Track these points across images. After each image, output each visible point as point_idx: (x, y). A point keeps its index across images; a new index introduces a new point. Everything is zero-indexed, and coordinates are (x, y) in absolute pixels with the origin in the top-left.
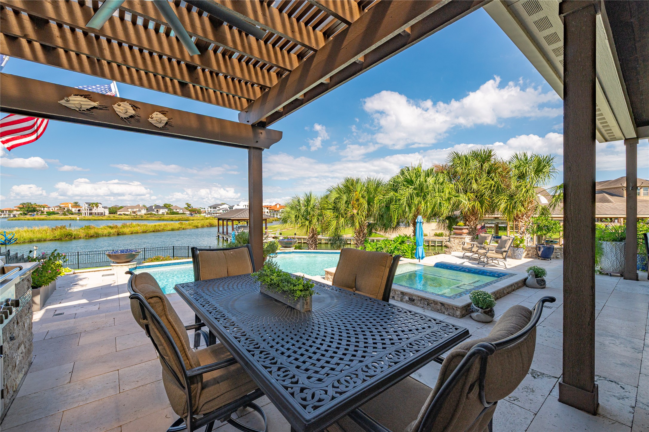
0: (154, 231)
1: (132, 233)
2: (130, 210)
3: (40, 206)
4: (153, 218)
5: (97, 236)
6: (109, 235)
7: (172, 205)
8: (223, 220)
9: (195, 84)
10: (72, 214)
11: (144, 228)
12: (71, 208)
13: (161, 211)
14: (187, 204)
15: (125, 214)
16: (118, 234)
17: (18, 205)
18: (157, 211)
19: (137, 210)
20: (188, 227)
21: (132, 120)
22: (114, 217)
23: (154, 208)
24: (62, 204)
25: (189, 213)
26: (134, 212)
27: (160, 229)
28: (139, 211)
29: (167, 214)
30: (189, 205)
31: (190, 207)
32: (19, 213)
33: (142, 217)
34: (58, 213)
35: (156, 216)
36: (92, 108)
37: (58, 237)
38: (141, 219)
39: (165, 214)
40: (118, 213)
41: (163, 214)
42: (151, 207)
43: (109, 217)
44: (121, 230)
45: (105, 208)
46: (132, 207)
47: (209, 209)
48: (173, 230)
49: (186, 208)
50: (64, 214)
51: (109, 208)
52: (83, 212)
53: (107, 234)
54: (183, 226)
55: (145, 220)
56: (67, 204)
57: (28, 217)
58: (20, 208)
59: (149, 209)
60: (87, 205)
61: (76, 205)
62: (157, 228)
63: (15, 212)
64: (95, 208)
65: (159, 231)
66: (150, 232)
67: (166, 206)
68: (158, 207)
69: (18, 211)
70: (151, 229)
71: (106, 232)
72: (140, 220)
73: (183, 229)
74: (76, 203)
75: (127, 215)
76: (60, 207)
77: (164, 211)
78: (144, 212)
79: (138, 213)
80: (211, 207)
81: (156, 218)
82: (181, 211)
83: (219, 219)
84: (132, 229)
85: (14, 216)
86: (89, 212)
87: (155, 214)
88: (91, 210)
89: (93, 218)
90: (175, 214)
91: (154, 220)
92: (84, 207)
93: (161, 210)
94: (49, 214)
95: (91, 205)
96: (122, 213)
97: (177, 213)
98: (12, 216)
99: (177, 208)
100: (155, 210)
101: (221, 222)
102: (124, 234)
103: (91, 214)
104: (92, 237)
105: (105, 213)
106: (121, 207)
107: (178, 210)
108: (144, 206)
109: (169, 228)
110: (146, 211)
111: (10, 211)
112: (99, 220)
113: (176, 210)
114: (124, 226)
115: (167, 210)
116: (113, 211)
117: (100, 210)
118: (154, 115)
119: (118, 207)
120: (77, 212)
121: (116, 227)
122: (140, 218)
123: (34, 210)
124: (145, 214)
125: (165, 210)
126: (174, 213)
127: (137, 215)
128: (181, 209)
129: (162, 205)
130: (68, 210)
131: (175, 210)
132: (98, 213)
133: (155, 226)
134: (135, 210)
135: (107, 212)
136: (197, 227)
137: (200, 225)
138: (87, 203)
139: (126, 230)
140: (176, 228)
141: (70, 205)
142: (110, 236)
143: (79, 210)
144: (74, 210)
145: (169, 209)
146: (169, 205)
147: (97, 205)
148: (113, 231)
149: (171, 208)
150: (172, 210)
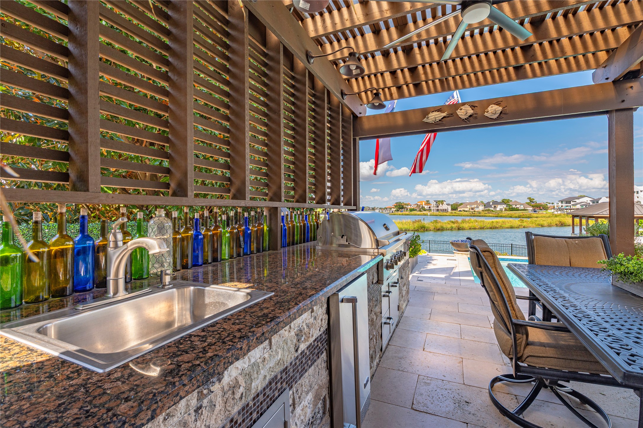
0: (491, 228)
1: (470, 229)
2: (468, 206)
3: (406, 204)
4: (491, 215)
5: (441, 229)
6: (452, 229)
7: (511, 201)
8: (581, 217)
9: (531, 63)
10: (425, 210)
11: (481, 225)
13: (499, 207)
14: (529, 198)
15: (464, 211)
16: (459, 229)
17: (394, 204)
18: (495, 207)
20: (530, 225)
21: (471, 118)
22: (455, 213)
23: (491, 203)
24: (419, 202)
25: (531, 209)
26: (472, 209)
27: (497, 226)
28: (477, 207)
29: (506, 210)
30: (531, 200)
31: (533, 202)
32: (395, 209)
33: (480, 213)
34: (416, 210)
35: (494, 213)
36: (442, 118)
37: (416, 229)
39: (503, 210)
40: (459, 209)
41: (501, 210)
42: (489, 203)
43: (452, 213)
44: (461, 225)
45: (448, 205)
46: (471, 204)
47: (560, 204)
49: (528, 204)
50: (420, 211)
51: (452, 205)
52: (432, 208)
53: (450, 229)
54: (524, 224)
55: (482, 216)
56: (422, 202)
57: (399, 213)
58: (395, 206)
59: (487, 205)
60: (435, 203)
61: (428, 203)
62: (494, 224)
63: (393, 209)
64: (441, 205)
65: (496, 228)
66: (487, 228)
67: (504, 202)
68: (496, 203)
70: (489, 226)
71: (449, 226)
73: (524, 227)
74: (428, 201)
75: (466, 211)
76: (418, 205)
77: (502, 207)
78: (481, 208)
79: (476, 210)
80: (562, 202)
81: (493, 215)
82: (522, 207)
83: (574, 217)
84: (471, 225)
85: (392, 212)
86: (436, 209)
87: (492, 211)
88: (438, 207)
89: (440, 214)
90: (515, 210)
91: (491, 216)
92: (433, 204)
94: (412, 210)
95: (439, 202)
96: (462, 209)
97: (517, 209)
99: (516, 203)
100: (493, 206)
101: (577, 220)
102: (463, 229)
103: (438, 210)
104: (439, 230)
105: (448, 209)
106: (461, 204)
107: (518, 206)
108: (482, 202)
109: (508, 225)
110: (483, 207)
111: (391, 208)
112: (444, 215)
113: (516, 205)
114: (464, 221)
115: (505, 206)
116: (455, 208)
117: (444, 207)
118: (489, 109)
119: (458, 204)
120: (428, 208)
121: (457, 222)
122: (478, 214)
123: (402, 208)
124: (483, 211)
126: (513, 209)
127: (474, 211)
128: (521, 204)
129: (500, 200)
130: (423, 207)
131: (514, 206)
132: (443, 210)
133: (493, 222)
134: (473, 206)
135: (450, 208)
136: (542, 226)
137: (545, 223)
138: (435, 201)
139: (466, 225)
140: (516, 225)
141: (424, 203)
143: (430, 207)
144: (426, 207)
145: (508, 205)
146: (508, 201)
147: (442, 202)
148: (454, 226)
149: (510, 203)
150: (511, 205)
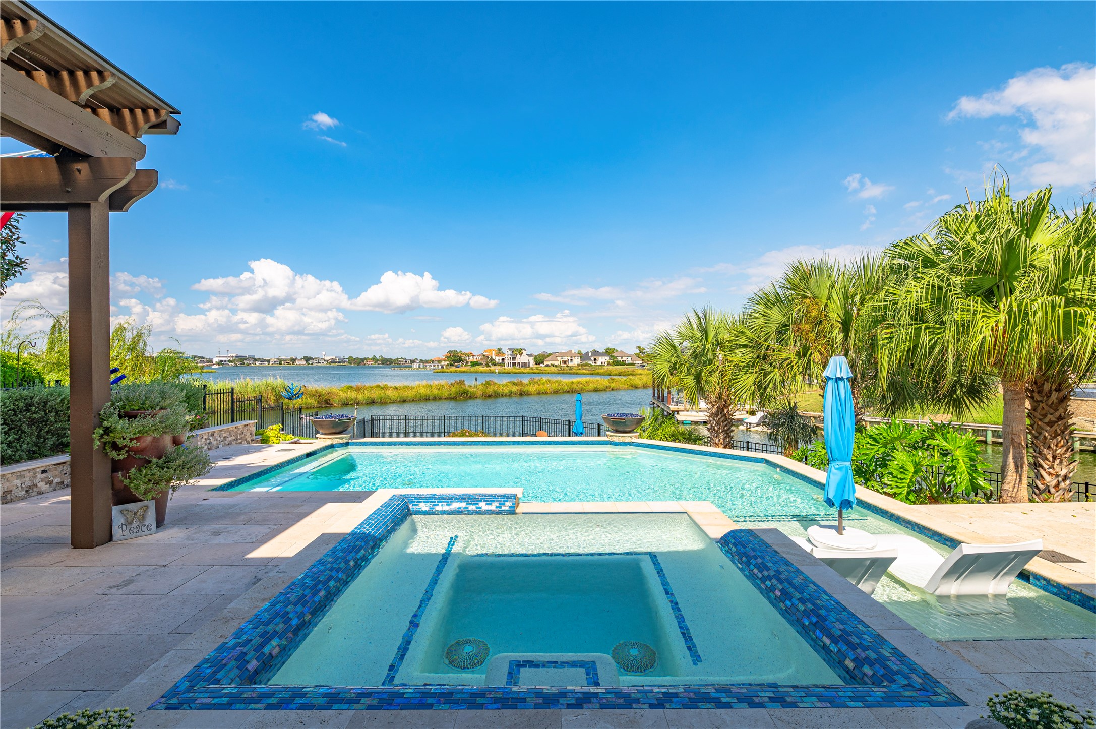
0: (568, 392)
1: (539, 393)
2: (559, 359)
3: (465, 355)
4: (584, 371)
5: (496, 395)
6: (510, 395)
7: (617, 351)
10: (495, 365)
11: (555, 387)
12: (494, 357)
13: (601, 360)
14: (639, 348)
15: (553, 365)
16: (521, 395)
17: (446, 353)
18: (595, 360)
19: (569, 358)
20: (620, 386)
23: (590, 355)
24: (486, 351)
25: (641, 362)
26: (565, 362)
27: (577, 388)
28: (572, 360)
29: (609, 364)
30: (641, 350)
31: (643, 353)
32: (446, 363)
33: (571, 368)
34: (481, 364)
35: (591, 368)
37: (453, 395)
38: (571, 372)
39: (606, 364)
40: (546, 363)
41: (603, 364)
42: (588, 353)
45: (530, 355)
46: (562, 355)
48: (596, 390)
49: (636, 355)
50: (487, 365)
51: (536, 356)
52: (506, 361)
53: (508, 394)
54: (613, 385)
55: (574, 373)
56: (491, 350)
57: (453, 369)
58: (448, 357)
59: (584, 357)
60: (510, 353)
61: (500, 352)
63: (443, 363)
64: (518, 356)
66: (563, 392)
67: (609, 352)
68: (596, 353)
69: (445, 361)
70: (565, 388)
71: (506, 390)
72: (567, 373)
73: (612, 389)
74: (499, 350)
75: (556, 366)
76: (484, 356)
77: (604, 361)
78: (577, 361)
79: (570, 364)
81: (588, 372)
82: (629, 360)
84: (540, 388)
85: (443, 367)
86: (512, 362)
87: (590, 365)
88: (514, 359)
90: (620, 365)
91: (585, 374)
92: (508, 354)
93: (600, 358)
94: (474, 364)
95: (517, 352)
96: (549, 363)
97: (623, 364)
98: (440, 367)
99: (623, 354)
100: (592, 359)
102: (528, 394)
103: (513, 364)
104: (490, 396)
105: (529, 363)
106: (550, 354)
107: (624, 359)
108: (578, 353)
109: (592, 386)
110: (579, 360)
111: (440, 361)
113: (622, 357)
115: (608, 358)
116: (539, 360)
117: (524, 359)
119: (546, 355)
120: (501, 361)
121: (521, 383)
122: (568, 371)
123: (460, 360)
124: (577, 365)
125: (606, 358)
126: (618, 363)
127: (567, 366)
128: (629, 356)
129: (602, 350)
130: (492, 360)
131: (619, 359)
132: (522, 363)
134: (565, 359)
135: (532, 363)
136: (636, 387)
137: (640, 384)
138: (510, 349)
139: (532, 389)
141: (493, 353)
142: (511, 397)
143: (503, 360)
144: (497, 359)
145: (612, 357)
146: (613, 351)
147: (520, 351)
148: (515, 389)
149: (615, 354)
150: (616, 358)
